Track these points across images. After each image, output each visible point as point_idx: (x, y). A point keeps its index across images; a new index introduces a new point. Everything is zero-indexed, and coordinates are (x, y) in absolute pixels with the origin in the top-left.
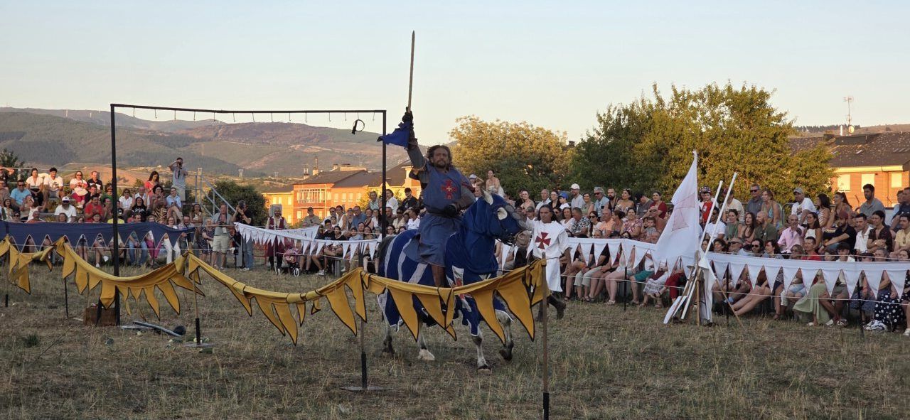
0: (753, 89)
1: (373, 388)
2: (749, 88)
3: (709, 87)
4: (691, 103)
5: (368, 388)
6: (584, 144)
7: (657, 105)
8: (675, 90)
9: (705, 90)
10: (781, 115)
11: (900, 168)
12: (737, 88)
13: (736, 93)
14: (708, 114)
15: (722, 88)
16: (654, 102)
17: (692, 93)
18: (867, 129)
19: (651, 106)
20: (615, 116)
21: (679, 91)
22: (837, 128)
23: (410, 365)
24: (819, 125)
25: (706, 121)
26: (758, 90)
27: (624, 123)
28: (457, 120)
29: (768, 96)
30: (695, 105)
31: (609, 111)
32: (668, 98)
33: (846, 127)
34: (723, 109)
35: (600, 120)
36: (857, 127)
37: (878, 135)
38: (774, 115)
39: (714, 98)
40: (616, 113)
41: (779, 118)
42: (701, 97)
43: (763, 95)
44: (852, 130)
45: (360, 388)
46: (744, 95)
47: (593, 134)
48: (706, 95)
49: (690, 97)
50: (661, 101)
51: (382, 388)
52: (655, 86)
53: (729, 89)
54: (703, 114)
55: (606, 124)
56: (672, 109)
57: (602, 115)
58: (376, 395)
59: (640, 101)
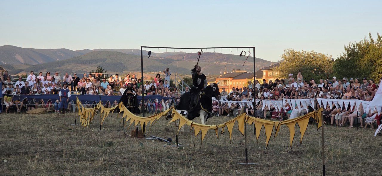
1: (250, 163)
5: (248, 163)
6: (338, 59)
7: (370, 42)
8: (379, 36)
16: (370, 41)
19: (368, 42)
20: (352, 47)
23: (266, 154)
27: (356, 50)
28: (284, 51)
31: (350, 45)
32: (375, 39)
35: (346, 49)
40: (353, 46)
45: (245, 163)
47: (342, 55)
50: (372, 40)
51: (254, 163)
52: (370, 34)
55: (348, 51)
56: (377, 43)
57: (346, 47)
58: (252, 166)
59: (364, 41)
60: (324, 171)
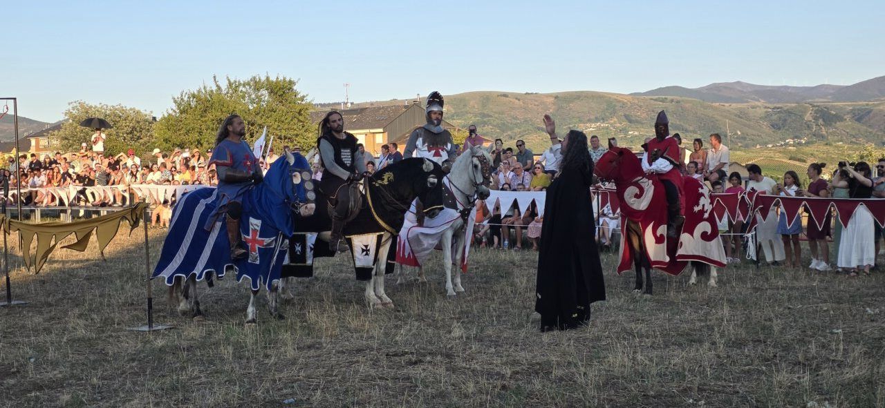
0: (284, 79)
1: (16, 302)
2: (281, 78)
3: (255, 78)
4: (241, 88)
5: (12, 303)
6: (164, 118)
7: (217, 91)
8: (229, 80)
9: (251, 80)
10: (304, 97)
11: (381, 130)
12: (273, 78)
13: (272, 82)
14: (253, 96)
15: (263, 79)
16: (214, 88)
17: (242, 82)
18: (358, 105)
19: (212, 91)
20: (186, 99)
21: (232, 81)
22: (339, 104)
23: (44, 283)
24: (327, 102)
25: (252, 102)
26: (288, 79)
27: (193, 104)
28: (69, 104)
29: (294, 84)
30: (244, 90)
31: (182, 96)
32: (224, 85)
33: (346, 104)
34: (264, 93)
35: (175, 102)
36: (352, 104)
37: (367, 108)
38: (299, 96)
39: (257, 85)
40: (187, 96)
41: (302, 99)
42: (248, 84)
43: (291, 83)
44: (349, 105)
45: (6, 303)
46: (277, 82)
47: (171, 112)
48: (252, 83)
49: (240, 84)
50: (219, 88)
51: (23, 302)
52: (215, 77)
53: (268, 78)
54: (250, 96)
55: (179, 105)
56: (228, 93)
57: (176, 98)
58: (19, 307)
59: (202, 88)
60: (150, 307)
